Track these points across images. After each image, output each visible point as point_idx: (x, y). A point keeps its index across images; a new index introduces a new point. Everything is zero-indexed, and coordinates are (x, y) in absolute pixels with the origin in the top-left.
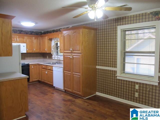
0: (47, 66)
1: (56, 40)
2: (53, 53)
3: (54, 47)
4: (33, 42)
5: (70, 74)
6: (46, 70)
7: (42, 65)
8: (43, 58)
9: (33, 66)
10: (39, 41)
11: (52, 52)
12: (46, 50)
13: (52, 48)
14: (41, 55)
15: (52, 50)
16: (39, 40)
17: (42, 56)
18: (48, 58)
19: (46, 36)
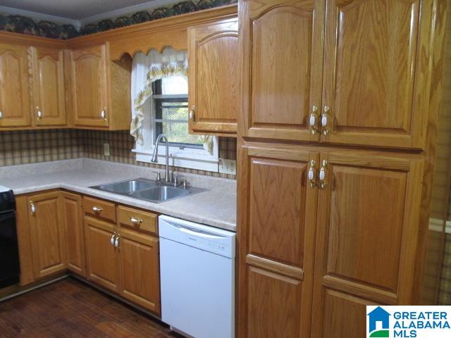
0: (117, 204)
1: (158, 66)
2: (137, 132)
3: (143, 102)
4: (29, 76)
5: (295, 282)
6: (111, 226)
7: (82, 195)
8: (81, 154)
9: (36, 202)
10: (60, 70)
11: (132, 124)
12: (104, 117)
13: (134, 106)
14: (71, 138)
15: (134, 117)
16: (60, 64)
17: (78, 146)
18: (107, 154)
19: (103, 43)
